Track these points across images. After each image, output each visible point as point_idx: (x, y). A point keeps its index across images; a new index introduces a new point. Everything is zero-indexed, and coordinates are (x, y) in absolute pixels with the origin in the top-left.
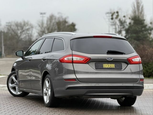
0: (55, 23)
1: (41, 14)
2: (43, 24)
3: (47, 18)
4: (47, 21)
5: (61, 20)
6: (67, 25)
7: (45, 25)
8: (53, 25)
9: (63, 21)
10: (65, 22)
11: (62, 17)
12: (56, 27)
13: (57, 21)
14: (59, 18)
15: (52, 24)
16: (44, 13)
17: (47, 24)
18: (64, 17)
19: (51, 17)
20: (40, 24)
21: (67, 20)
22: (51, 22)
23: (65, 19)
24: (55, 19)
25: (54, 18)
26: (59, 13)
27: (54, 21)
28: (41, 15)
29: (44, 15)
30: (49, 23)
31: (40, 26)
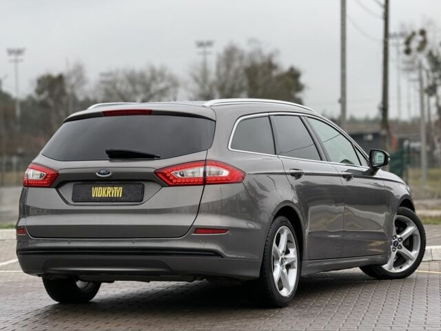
0: (241, 71)
1: (200, 44)
2: (205, 73)
3: (219, 56)
4: (218, 67)
5: (259, 60)
6: (275, 73)
7: (212, 77)
8: (236, 77)
9: (264, 64)
10: (270, 66)
11: (260, 52)
12: (245, 83)
13: (246, 63)
14: (251, 55)
15: (232, 73)
16: (209, 44)
17: (218, 74)
18: (266, 51)
19: (230, 54)
20: (198, 74)
21: (275, 61)
22: (228, 66)
23: (271, 56)
24: (241, 58)
25: (236, 56)
26: (251, 41)
27: (236, 64)
28: (201, 50)
29: (208, 49)
30: (223, 70)
31: (196, 80)
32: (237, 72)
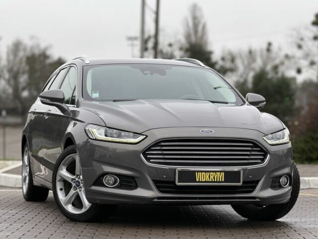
0: (24, 60)
3: (8, 47)
4: (8, 55)
5: (37, 52)
6: (48, 61)
7: (4, 62)
8: (21, 63)
9: (40, 55)
10: (44, 56)
11: (38, 46)
12: (27, 68)
13: (28, 53)
14: (32, 48)
15: (17, 60)
18: (43, 45)
19: (17, 46)
21: (48, 53)
22: (15, 55)
23: (46, 49)
24: (25, 49)
25: (21, 47)
26: (32, 38)
27: (21, 54)
30: (11, 57)
32: (21, 60)
